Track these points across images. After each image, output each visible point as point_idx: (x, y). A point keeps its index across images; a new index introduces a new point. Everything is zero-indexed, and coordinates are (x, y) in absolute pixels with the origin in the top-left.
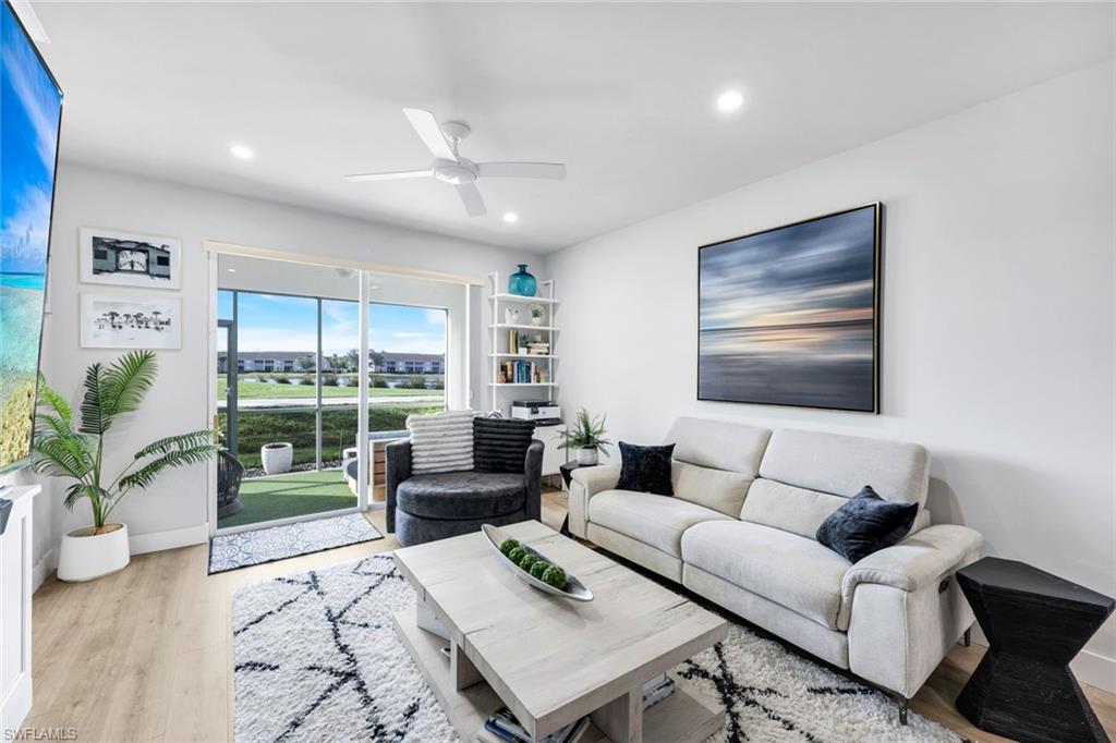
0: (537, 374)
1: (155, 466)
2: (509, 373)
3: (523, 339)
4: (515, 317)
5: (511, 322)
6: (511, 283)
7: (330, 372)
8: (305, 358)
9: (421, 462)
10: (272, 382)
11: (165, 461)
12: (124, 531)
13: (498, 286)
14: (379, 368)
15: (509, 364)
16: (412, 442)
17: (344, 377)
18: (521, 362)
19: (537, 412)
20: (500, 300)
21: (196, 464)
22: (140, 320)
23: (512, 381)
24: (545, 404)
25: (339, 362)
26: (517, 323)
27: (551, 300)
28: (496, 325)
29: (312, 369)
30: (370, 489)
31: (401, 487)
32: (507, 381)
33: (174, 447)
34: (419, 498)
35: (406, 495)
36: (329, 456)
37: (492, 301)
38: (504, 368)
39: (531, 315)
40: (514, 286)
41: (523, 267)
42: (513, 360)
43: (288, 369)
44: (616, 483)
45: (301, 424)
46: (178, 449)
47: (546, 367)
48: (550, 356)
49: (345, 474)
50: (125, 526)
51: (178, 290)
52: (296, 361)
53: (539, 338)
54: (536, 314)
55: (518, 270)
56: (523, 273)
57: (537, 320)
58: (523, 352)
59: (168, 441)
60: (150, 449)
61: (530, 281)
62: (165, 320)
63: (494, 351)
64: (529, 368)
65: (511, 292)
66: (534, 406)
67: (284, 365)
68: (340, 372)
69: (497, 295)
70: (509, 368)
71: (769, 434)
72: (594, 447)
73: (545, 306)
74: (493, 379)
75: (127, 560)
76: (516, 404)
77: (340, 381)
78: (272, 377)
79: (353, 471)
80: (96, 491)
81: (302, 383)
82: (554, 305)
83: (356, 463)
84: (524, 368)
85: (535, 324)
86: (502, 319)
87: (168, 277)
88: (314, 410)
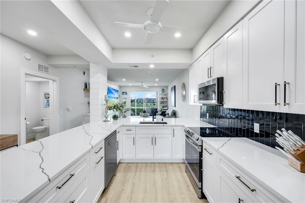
1: (126, 111)
3: (163, 98)
5: (161, 96)
11: (127, 111)
18: (163, 101)
20: (159, 94)
22: (125, 99)
23: (161, 104)
27: (167, 93)
33: (128, 109)
42: (161, 101)
53: (165, 98)
54: (165, 95)
56: (163, 90)
58: (163, 100)
60: (126, 109)
62: (127, 98)
63: (159, 100)
64: (164, 102)
65: (161, 92)
74: (159, 103)
80: (122, 112)
85: (164, 96)
86: (160, 96)
87: (127, 94)
88: (135, 109)
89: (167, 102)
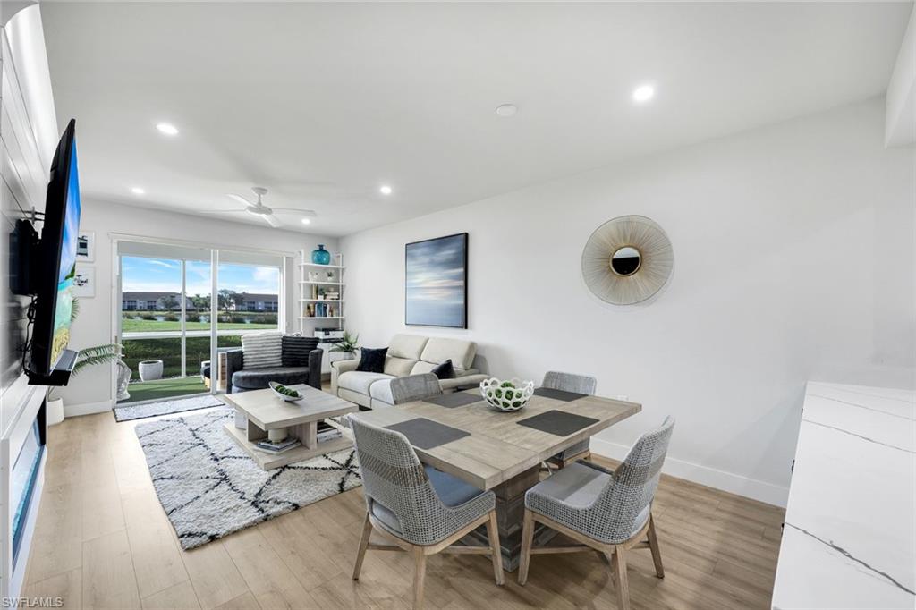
0: (331, 311)
2: (312, 311)
3: (320, 290)
4: (315, 277)
5: (313, 280)
6: (313, 255)
7: (193, 310)
8: (168, 299)
9: (249, 361)
10: (139, 319)
11: (87, 361)
12: (60, 402)
13: (305, 258)
14: (240, 307)
15: (311, 305)
16: (243, 350)
17: (205, 315)
18: (320, 304)
19: (328, 334)
20: (305, 266)
21: (106, 364)
23: (314, 316)
24: (334, 330)
25: (202, 302)
26: (318, 280)
27: (340, 267)
28: (303, 282)
29: (177, 308)
30: (219, 382)
31: (234, 374)
32: (311, 316)
33: (93, 354)
34: (244, 378)
35: (237, 377)
36: (192, 371)
37: (300, 267)
38: (309, 308)
39: (327, 275)
40: (315, 258)
41: (321, 246)
42: (315, 303)
43: (151, 308)
44: (356, 368)
45: (168, 351)
46: (96, 355)
47: (338, 307)
48: (340, 301)
49: (203, 376)
50: (61, 400)
51: (92, 262)
52: (159, 301)
53: (332, 290)
54: (330, 275)
55: (318, 248)
56: (321, 250)
57: (330, 279)
58: (321, 298)
59: (89, 350)
61: (326, 255)
62: (84, 280)
63: (302, 297)
64: (325, 308)
65: (314, 262)
66: (326, 331)
67: (147, 304)
68: (203, 311)
69: (303, 264)
70: (312, 307)
71: (427, 340)
72: (350, 351)
73: (337, 270)
74: (301, 314)
75: (63, 419)
76: (317, 330)
77: (202, 318)
78: (138, 315)
79: (207, 374)
81: (167, 320)
82: (343, 269)
83: (209, 369)
84: (322, 308)
85: (329, 281)
86: (306, 279)
87: (86, 255)
88: (180, 339)
89: (337, 306)
